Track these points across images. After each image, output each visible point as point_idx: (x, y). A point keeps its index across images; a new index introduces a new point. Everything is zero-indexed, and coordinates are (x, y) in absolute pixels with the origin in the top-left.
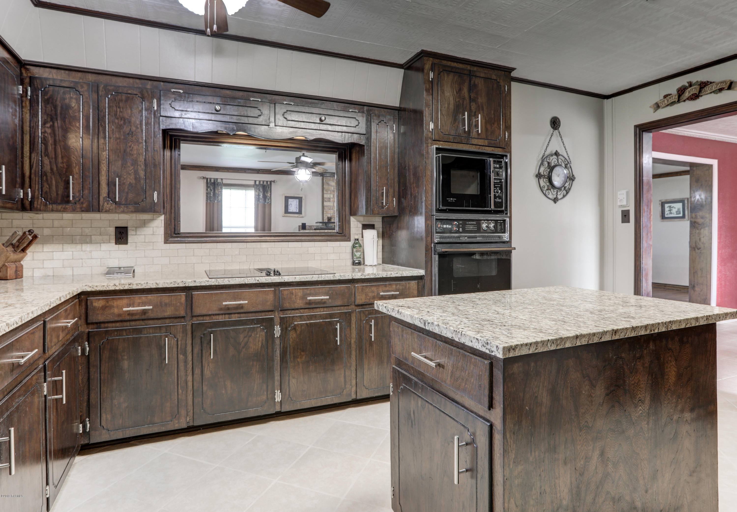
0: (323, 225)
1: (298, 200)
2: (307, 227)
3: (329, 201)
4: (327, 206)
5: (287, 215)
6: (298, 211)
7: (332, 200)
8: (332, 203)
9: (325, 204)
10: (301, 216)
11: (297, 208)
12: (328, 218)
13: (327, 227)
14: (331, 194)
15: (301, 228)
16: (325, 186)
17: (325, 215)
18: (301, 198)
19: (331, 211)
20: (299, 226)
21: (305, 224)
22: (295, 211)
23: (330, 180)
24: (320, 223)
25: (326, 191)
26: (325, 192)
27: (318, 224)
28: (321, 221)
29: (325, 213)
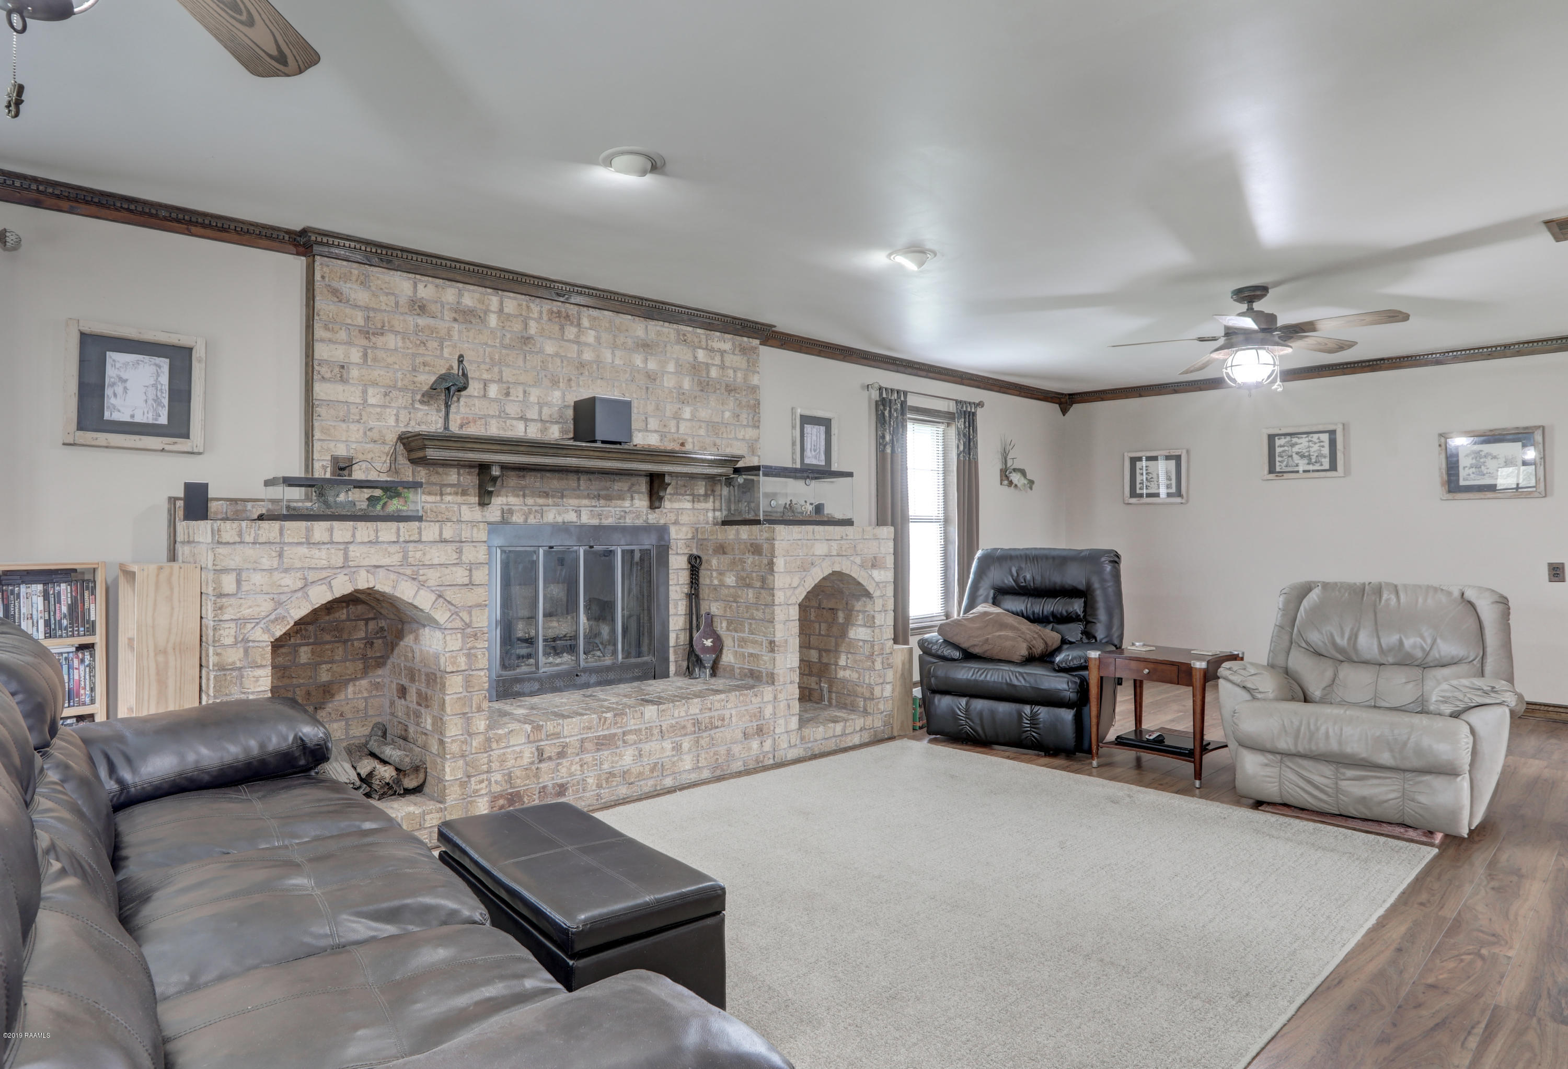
0: (308, 498)
1: (165, 363)
2: (213, 506)
3: (343, 380)
4: (329, 403)
5: (89, 437)
6: (163, 420)
7: (355, 373)
8: (358, 393)
9: (321, 390)
10: (182, 445)
11: (157, 400)
12: (335, 460)
13: (326, 503)
14: (349, 343)
15: (180, 513)
16: (319, 304)
17: (317, 446)
18: (188, 351)
19: (354, 427)
20: (173, 500)
21: (205, 487)
22: (143, 416)
23: (346, 278)
24: (289, 482)
25: (326, 328)
26: (319, 332)
27: (278, 492)
28: (297, 472)
29: (317, 435)
